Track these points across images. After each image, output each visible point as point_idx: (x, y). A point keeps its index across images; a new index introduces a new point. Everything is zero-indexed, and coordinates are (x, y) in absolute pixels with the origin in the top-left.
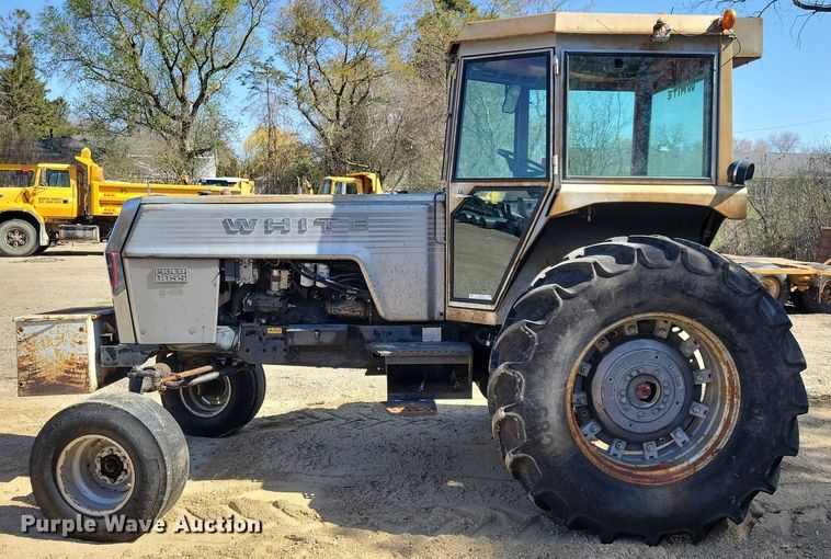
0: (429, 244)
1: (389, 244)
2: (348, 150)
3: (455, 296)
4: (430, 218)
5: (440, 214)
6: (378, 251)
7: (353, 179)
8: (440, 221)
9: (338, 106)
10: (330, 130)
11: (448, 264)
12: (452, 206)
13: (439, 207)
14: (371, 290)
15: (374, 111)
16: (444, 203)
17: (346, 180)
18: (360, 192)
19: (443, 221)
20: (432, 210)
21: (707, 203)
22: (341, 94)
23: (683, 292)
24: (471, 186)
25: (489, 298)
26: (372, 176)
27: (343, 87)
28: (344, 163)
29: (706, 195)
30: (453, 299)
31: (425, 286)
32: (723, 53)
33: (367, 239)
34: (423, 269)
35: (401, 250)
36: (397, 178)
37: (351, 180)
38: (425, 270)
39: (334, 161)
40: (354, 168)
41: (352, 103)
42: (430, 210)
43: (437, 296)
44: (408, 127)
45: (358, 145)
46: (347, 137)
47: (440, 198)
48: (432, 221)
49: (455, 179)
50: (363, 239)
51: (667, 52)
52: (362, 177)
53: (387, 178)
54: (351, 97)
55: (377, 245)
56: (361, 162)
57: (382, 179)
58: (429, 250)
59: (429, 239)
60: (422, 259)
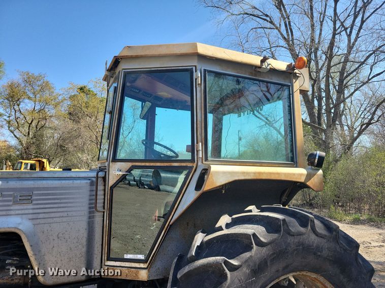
0: (90, 212)
1: (52, 215)
2: (33, 149)
3: (111, 256)
4: (91, 191)
5: (100, 187)
6: (42, 221)
7: (34, 162)
8: (100, 193)
9: (29, 129)
10: (24, 140)
11: (106, 229)
12: (112, 181)
13: (100, 182)
14: (32, 259)
15: (48, 133)
16: (104, 179)
17: (30, 162)
18: (38, 169)
19: (102, 192)
20: (94, 183)
21: (302, 180)
22: (31, 124)
23: (315, 254)
24: (129, 165)
25: (141, 257)
26: (45, 160)
27: (32, 121)
28: (31, 155)
29: (301, 175)
30: (109, 259)
31: (84, 250)
32: (295, 85)
33: (31, 211)
34: (83, 234)
35: (64, 219)
36: (57, 162)
37: (33, 162)
38: (85, 235)
39: (26, 154)
40: (36, 157)
41: (37, 128)
42: (92, 184)
43: (95, 256)
44: (64, 140)
45: (38, 146)
46: (33, 143)
47: (101, 174)
48: (94, 193)
49: (115, 160)
50: (26, 212)
51: (264, 79)
52: (39, 161)
53: (52, 162)
54: (36, 126)
55: (41, 216)
56: (39, 154)
57: (50, 162)
58: (90, 218)
59: (90, 208)
60: (83, 225)
